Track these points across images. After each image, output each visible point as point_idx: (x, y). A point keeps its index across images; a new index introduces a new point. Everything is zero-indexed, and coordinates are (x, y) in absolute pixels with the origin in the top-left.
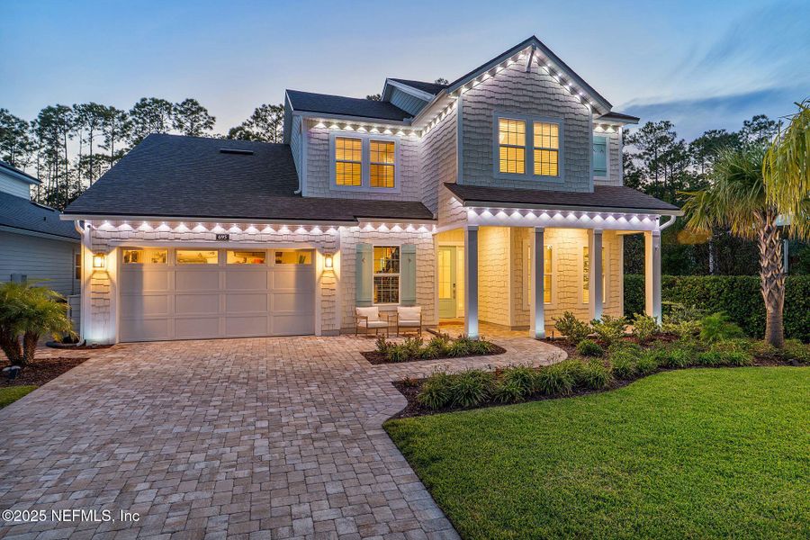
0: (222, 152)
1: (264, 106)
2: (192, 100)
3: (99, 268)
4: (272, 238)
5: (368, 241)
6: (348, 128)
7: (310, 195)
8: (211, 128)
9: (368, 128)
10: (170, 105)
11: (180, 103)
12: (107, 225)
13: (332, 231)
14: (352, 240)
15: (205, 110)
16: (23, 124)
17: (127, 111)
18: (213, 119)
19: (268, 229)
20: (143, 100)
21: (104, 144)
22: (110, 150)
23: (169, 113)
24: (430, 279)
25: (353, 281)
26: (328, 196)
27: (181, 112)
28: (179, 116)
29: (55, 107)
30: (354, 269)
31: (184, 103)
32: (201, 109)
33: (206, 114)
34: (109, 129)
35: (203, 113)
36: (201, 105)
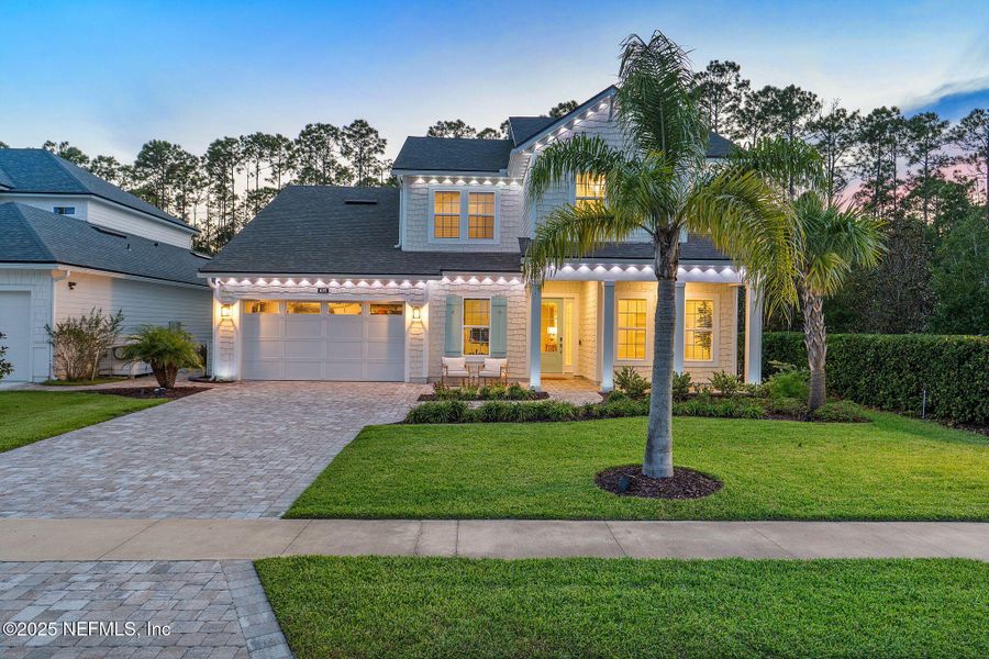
0: (348, 203)
1: (439, 123)
2: (361, 121)
3: (226, 316)
4: (366, 291)
5: (459, 294)
6: (448, 181)
7: (410, 249)
8: (382, 152)
9: (467, 181)
10: (337, 130)
11: (348, 126)
12: (232, 281)
13: (421, 284)
14: (444, 293)
15: (376, 132)
16: (195, 159)
17: (291, 139)
18: (384, 141)
19: (363, 283)
20: (308, 126)
21: (271, 177)
22: (277, 183)
23: (337, 138)
24: (521, 332)
25: (443, 331)
26: (427, 250)
27: (349, 136)
28: (347, 141)
29: (223, 140)
30: (444, 320)
31: (353, 126)
32: (371, 131)
33: (377, 136)
34: (276, 160)
35: (373, 136)
36: (371, 126)
